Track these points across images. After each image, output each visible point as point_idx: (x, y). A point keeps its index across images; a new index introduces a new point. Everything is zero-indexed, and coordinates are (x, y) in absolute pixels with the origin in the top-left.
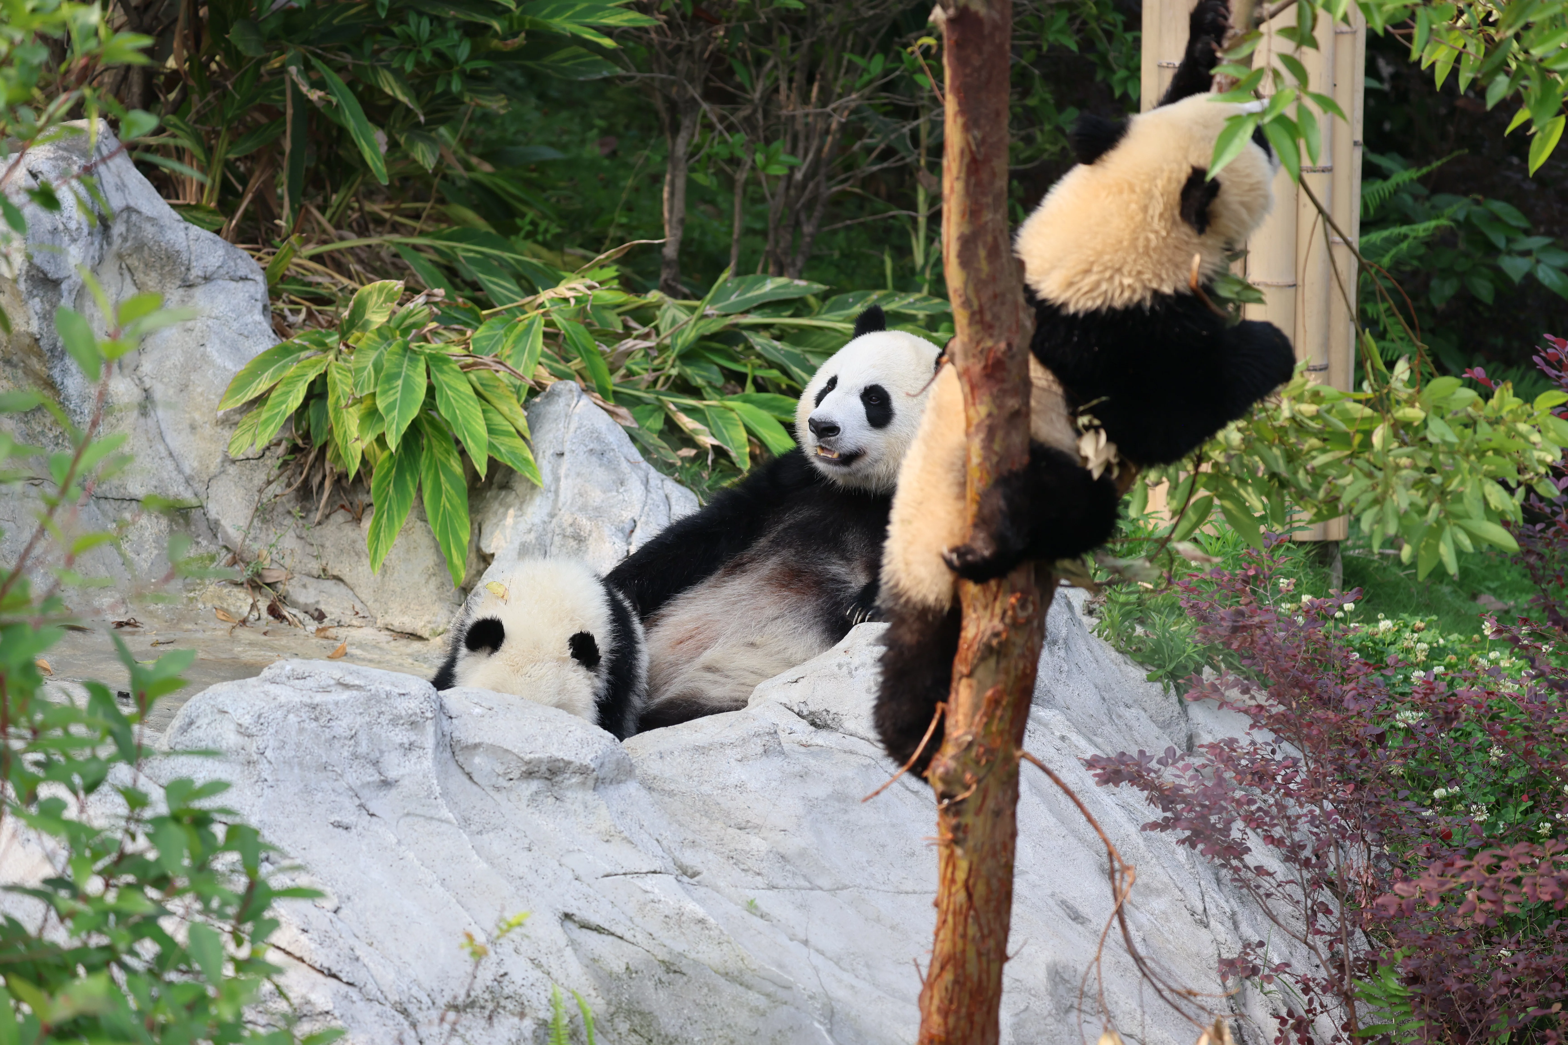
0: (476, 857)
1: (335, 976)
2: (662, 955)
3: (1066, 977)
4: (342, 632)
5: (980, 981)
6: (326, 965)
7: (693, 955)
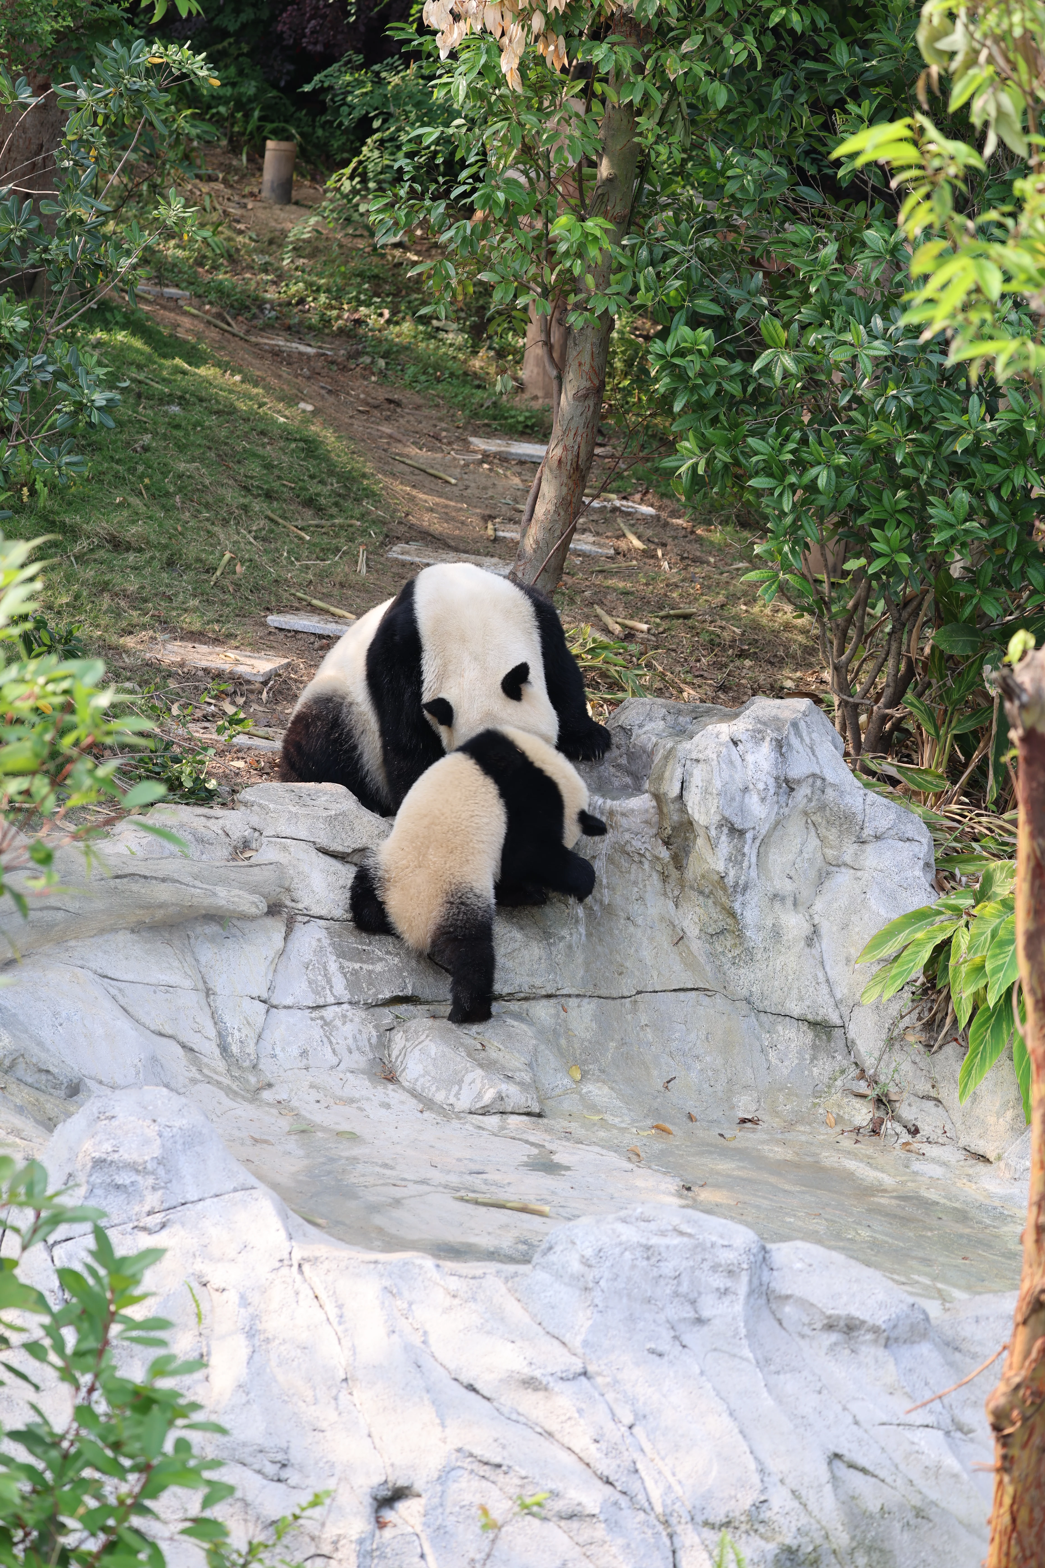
0: (766, 1394)
2: (916, 1501)
4: (926, 1148)
7: (943, 1504)
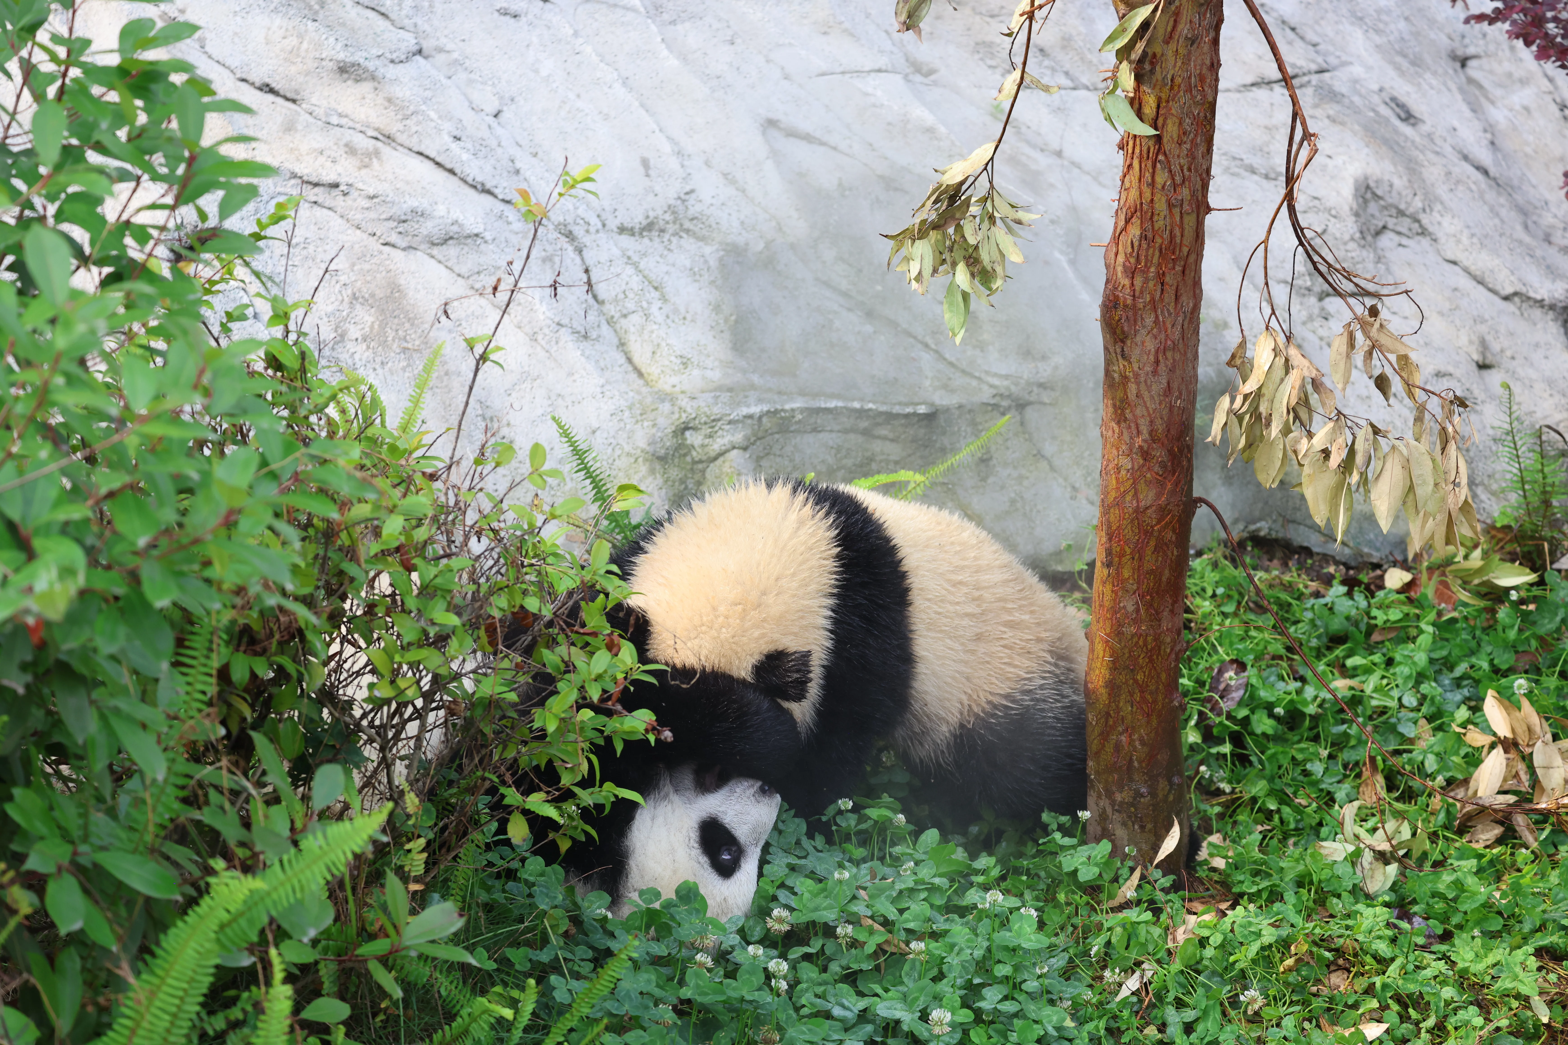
0: (665, 52)
1: (489, 192)
2: (882, 168)
3: (1379, 192)
5: (1172, 237)
6: (479, 179)
